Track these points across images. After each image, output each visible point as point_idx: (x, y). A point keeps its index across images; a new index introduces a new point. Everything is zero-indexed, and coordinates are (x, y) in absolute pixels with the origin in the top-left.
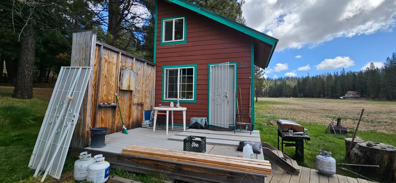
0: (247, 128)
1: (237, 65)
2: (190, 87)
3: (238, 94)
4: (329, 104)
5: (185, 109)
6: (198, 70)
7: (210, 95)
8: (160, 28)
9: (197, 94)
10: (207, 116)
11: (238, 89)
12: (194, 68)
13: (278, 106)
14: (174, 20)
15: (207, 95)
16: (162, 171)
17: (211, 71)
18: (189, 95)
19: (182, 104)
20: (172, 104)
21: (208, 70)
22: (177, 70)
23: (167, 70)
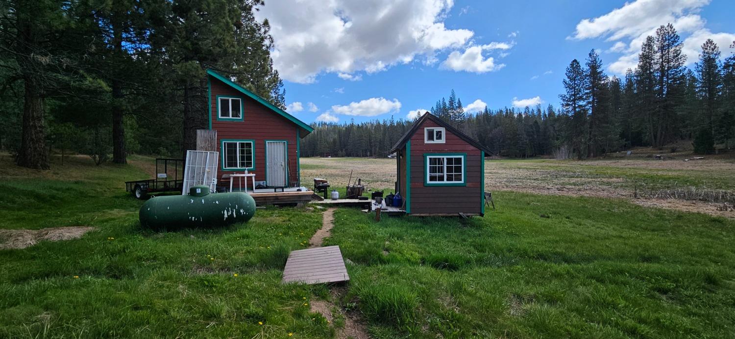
0: (295, 185)
1: (287, 142)
2: (249, 158)
3: (289, 163)
4: (372, 166)
5: (254, 175)
6: (255, 144)
7: (267, 164)
8: (216, 103)
9: (256, 164)
10: (266, 181)
11: (288, 160)
12: (252, 142)
13: (314, 171)
14: (230, 99)
15: (265, 164)
16: (268, 201)
17: (267, 146)
18: (249, 164)
19: (249, 172)
20: (246, 172)
21: (265, 144)
22: (236, 144)
23: (225, 143)
